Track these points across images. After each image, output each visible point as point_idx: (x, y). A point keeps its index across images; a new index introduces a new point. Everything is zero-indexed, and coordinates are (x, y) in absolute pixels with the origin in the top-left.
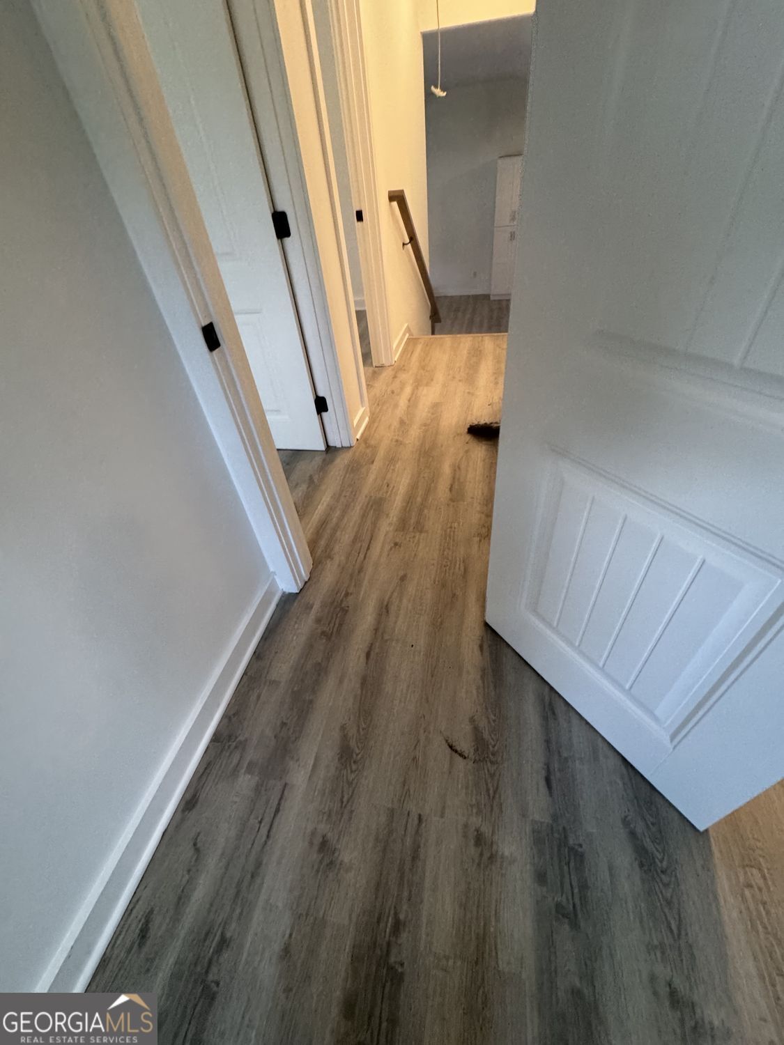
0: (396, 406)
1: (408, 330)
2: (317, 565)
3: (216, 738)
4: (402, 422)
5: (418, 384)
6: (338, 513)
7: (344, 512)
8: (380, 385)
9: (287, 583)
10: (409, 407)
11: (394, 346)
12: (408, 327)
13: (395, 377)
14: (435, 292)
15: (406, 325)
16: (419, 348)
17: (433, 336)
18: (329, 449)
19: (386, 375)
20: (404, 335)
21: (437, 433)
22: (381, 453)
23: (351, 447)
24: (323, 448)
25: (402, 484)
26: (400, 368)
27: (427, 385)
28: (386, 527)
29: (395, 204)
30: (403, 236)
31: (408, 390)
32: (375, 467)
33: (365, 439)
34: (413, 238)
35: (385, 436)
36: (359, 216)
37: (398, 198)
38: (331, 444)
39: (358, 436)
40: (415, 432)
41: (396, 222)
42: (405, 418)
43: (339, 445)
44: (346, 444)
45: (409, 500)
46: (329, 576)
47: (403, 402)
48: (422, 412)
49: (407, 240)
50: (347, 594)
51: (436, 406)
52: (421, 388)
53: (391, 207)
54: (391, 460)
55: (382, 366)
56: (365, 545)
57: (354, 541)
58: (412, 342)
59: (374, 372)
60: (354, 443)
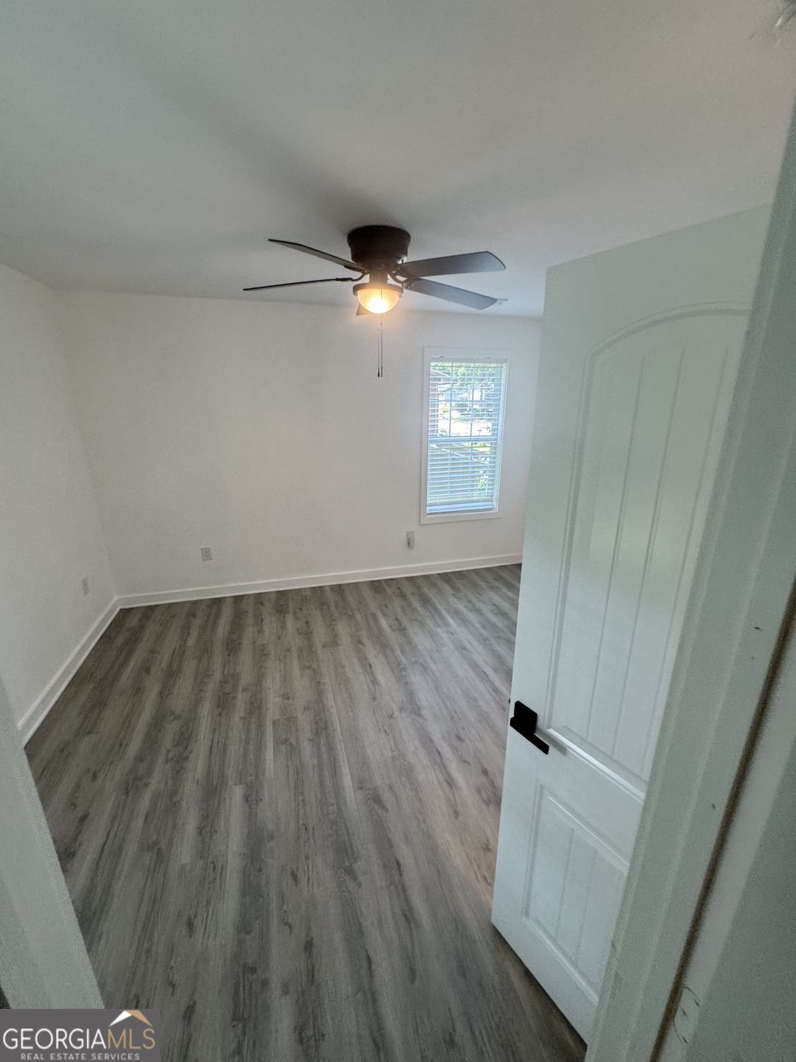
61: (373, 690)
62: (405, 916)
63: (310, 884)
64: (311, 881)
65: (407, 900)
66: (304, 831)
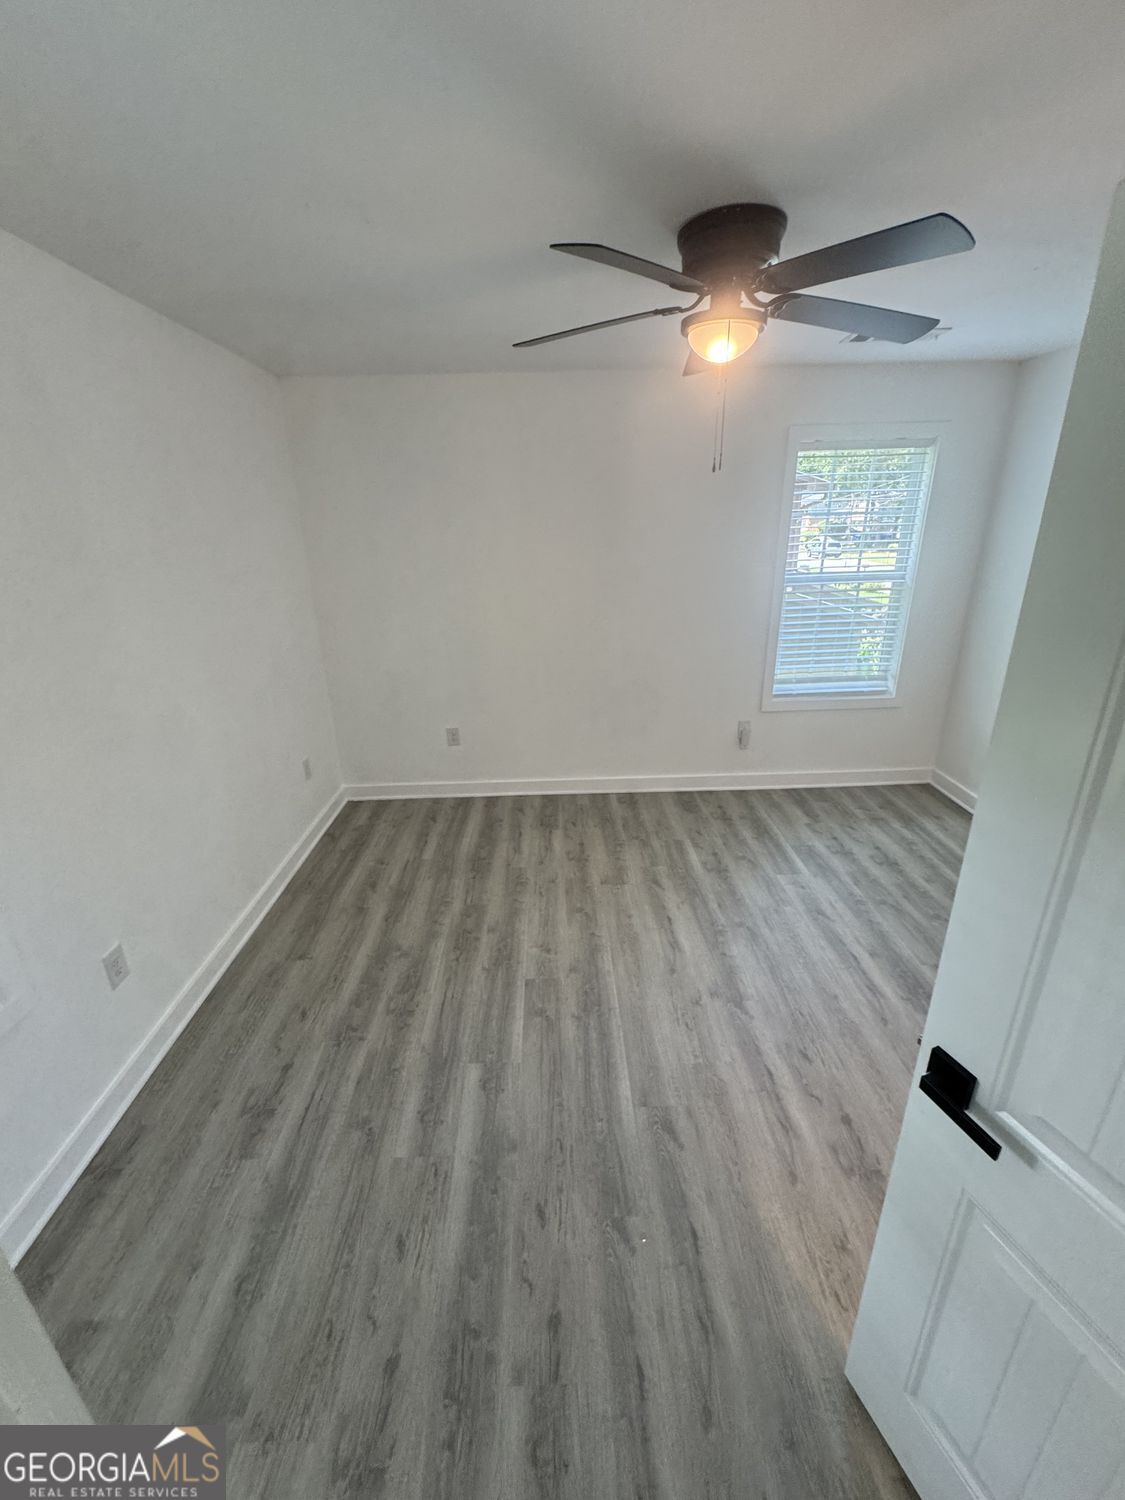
61: (672, 957)
62: (700, 1319)
63: (562, 1231)
64: (563, 1225)
65: (704, 1295)
66: (558, 1150)
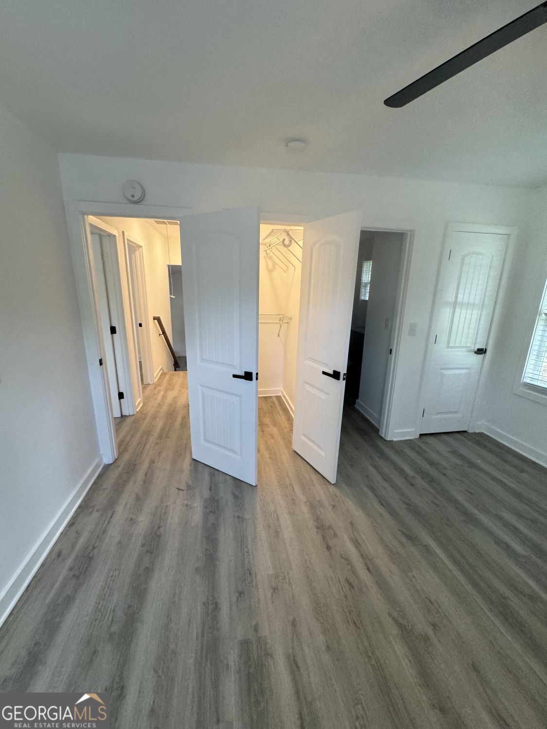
0: (156, 399)
1: (162, 369)
2: (121, 454)
3: (80, 507)
4: (159, 404)
5: (167, 390)
6: (129, 437)
7: (132, 436)
8: (147, 391)
9: (108, 459)
10: (162, 399)
11: (155, 375)
12: (162, 368)
13: (155, 388)
14: (176, 354)
15: (161, 367)
16: (167, 376)
17: (175, 372)
18: (122, 416)
19: (150, 388)
20: (160, 371)
21: (175, 408)
22: (149, 415)
23: (134, 415)
24: (120, 416)
25: (159, 424)
26: (158, 384)
27: (171, 390)
28: (152, 439)
29: (156, 321)
30: (159, 331)
31: (162, 393)
32: (146, 421)
33: (141, 411)
34: (164, 333)
35: (151, 410)
36: (140, 325)
37: (158, 319)
38: (124, 414)
39: (138, 410)
40: (165, 408)
41: (156, 326)
42: (160, 403)
43: (128, 415)
44: (131, 413)
45: (163, 430)
46: (126, 457)
47: (159, 397)
48: (169, 400)
49: (161, 333)
50: (135, 461)
51: (175, 398)
52: (168, 392)
53: (155, 323)
54: (154, 417)
55: (149, 384)
56: (143, 445)
57: (138, 444)
58: (163, 374)
59: (144, 387)
60: (135, 413)
